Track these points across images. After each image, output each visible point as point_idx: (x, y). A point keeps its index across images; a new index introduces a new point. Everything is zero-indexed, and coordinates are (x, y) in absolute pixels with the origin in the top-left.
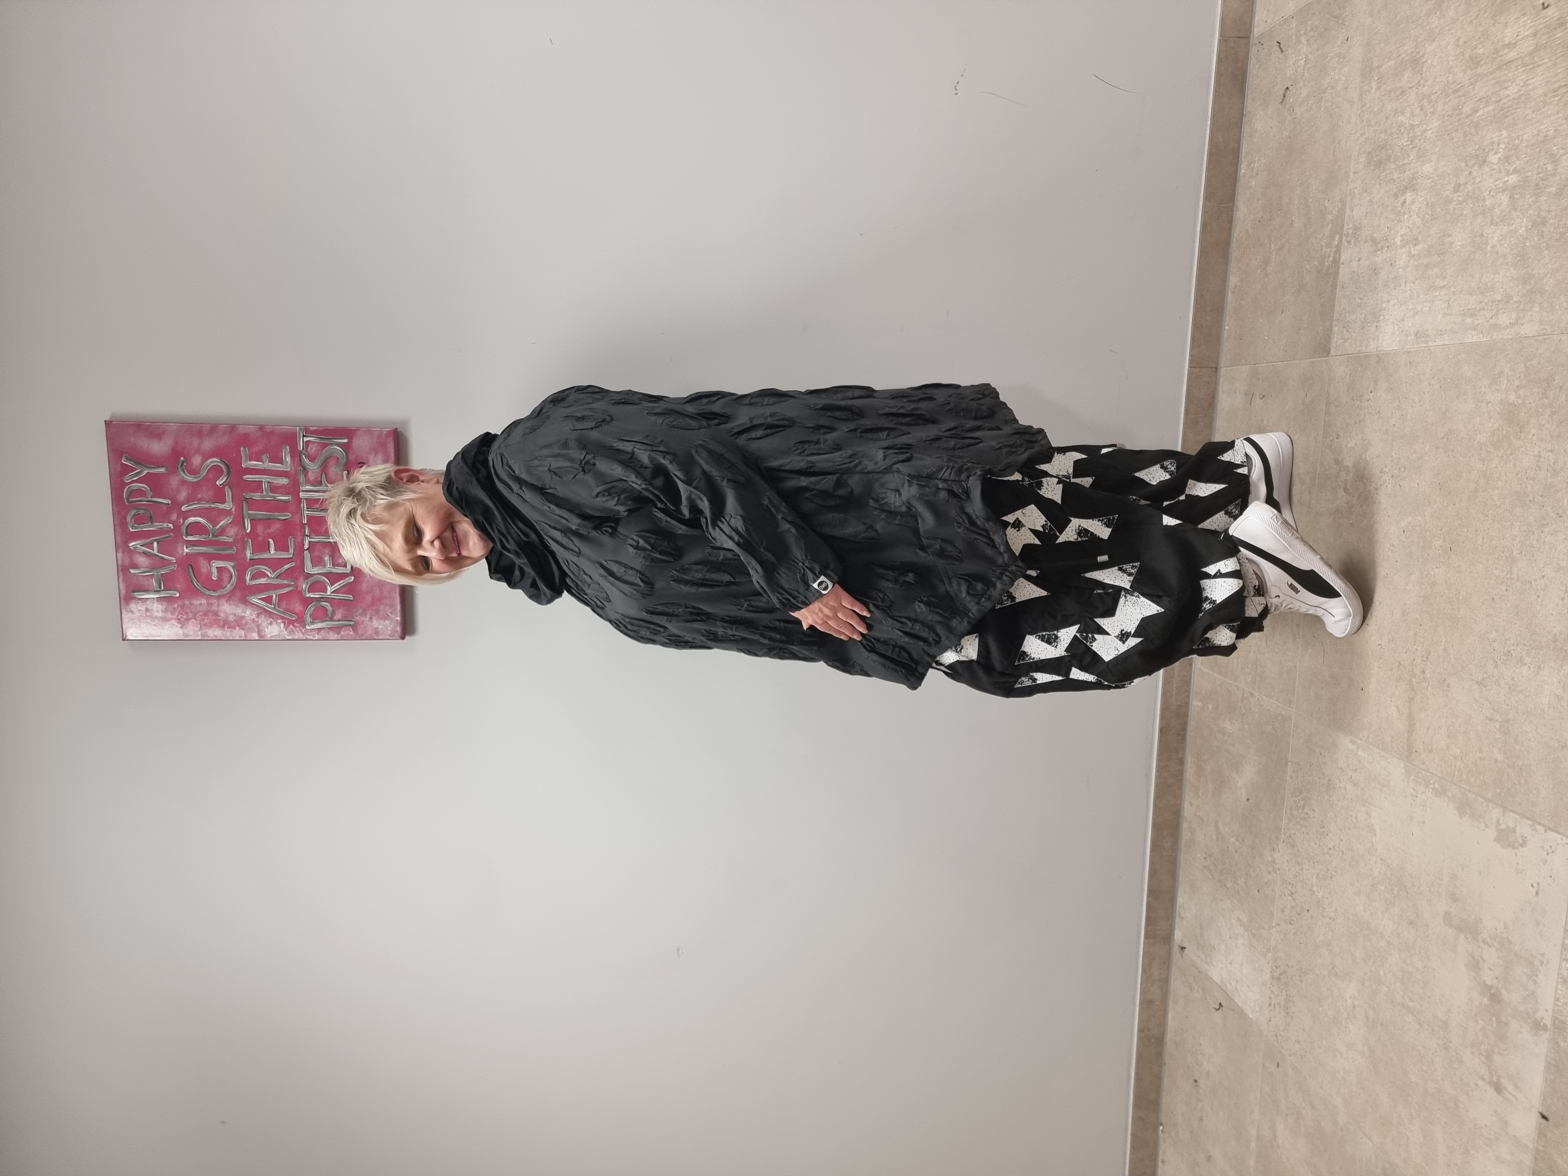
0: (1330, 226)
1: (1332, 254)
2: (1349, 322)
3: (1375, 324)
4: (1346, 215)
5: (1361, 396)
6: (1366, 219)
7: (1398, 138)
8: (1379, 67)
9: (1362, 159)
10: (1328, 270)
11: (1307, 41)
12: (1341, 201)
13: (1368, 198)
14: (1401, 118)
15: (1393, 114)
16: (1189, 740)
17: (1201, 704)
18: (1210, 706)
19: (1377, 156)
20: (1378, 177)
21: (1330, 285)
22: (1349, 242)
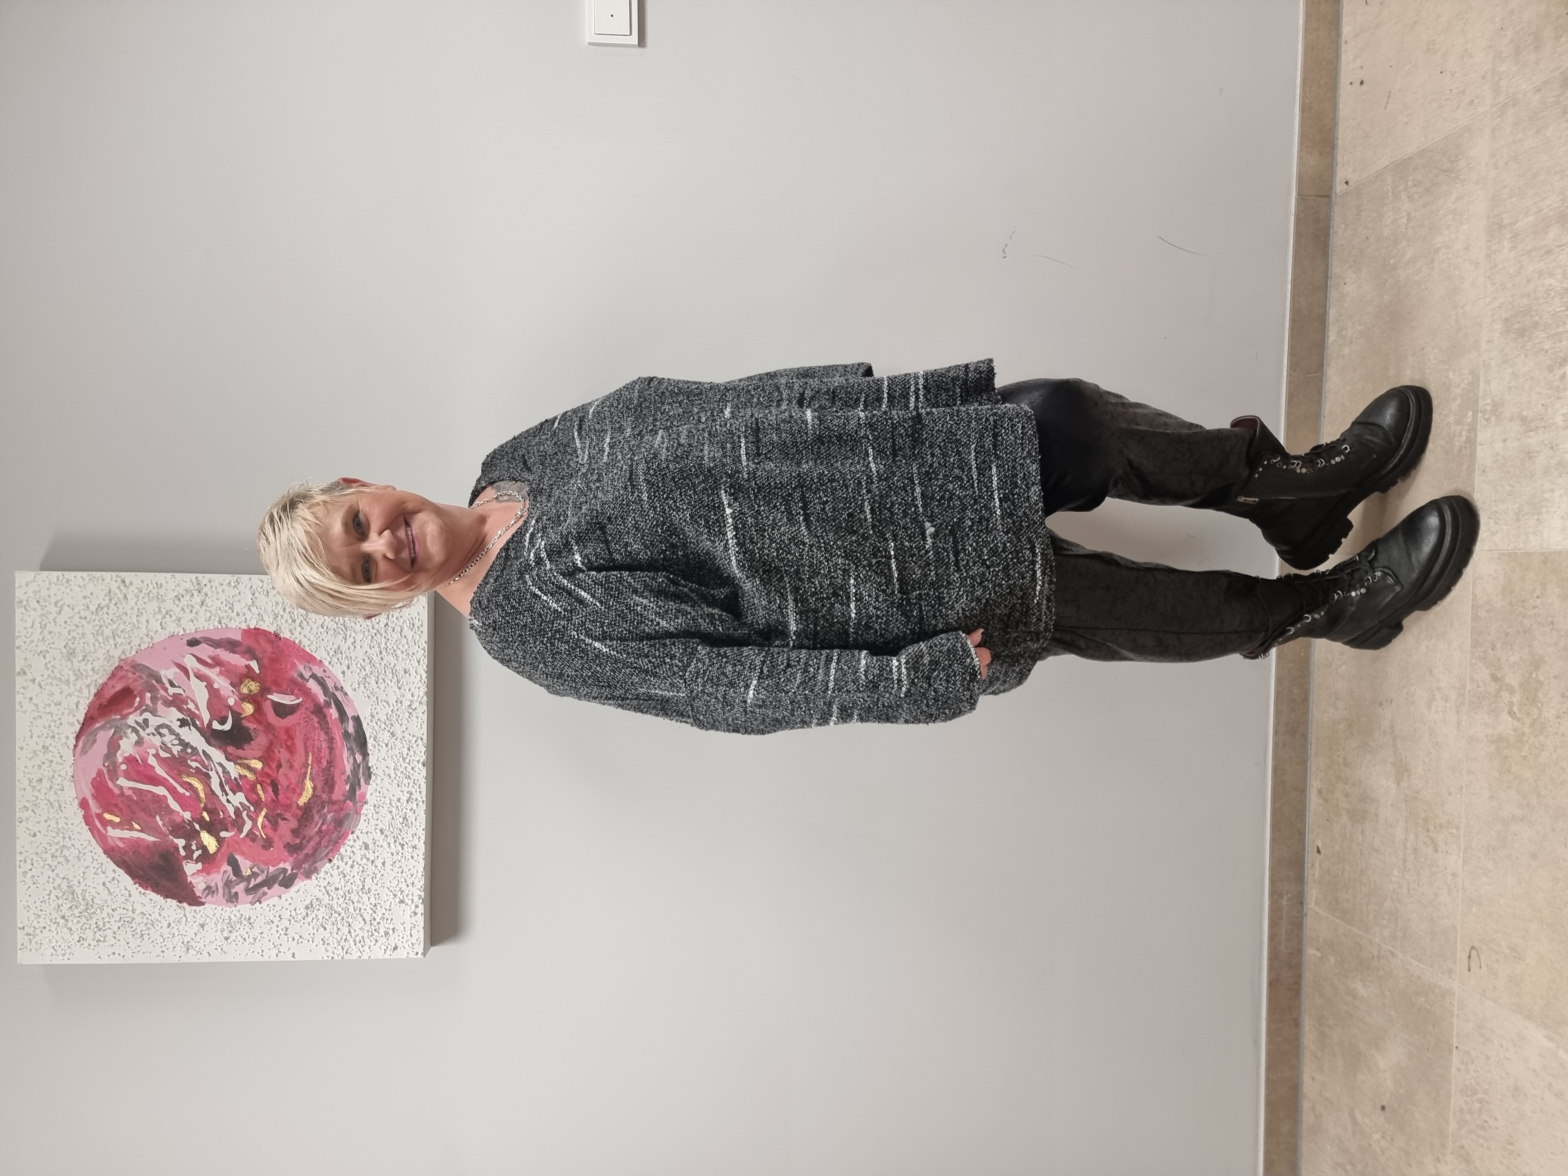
0: (1459, 401)
1: (1464, 433)
2: (1496, 512)
3: (1536, 517)
4: (1481, 388)
5: (1523, 601)
6: (1509, 394)
7: (1547, 302)
8: (1510, 224)
9: (1498, 326)
10: (1460, 450)
11: (1409, 197)
12: (1472, 373)
13: (1511, 371)
14: (1548, 281)
15: (1537, 275)
16: (1304, 995)
17: (1319, 954)
18: (1332, 959)
19: (1519, 322)
20: (1523, 347)
21: (1464, 467)
22: (1487, 420)
